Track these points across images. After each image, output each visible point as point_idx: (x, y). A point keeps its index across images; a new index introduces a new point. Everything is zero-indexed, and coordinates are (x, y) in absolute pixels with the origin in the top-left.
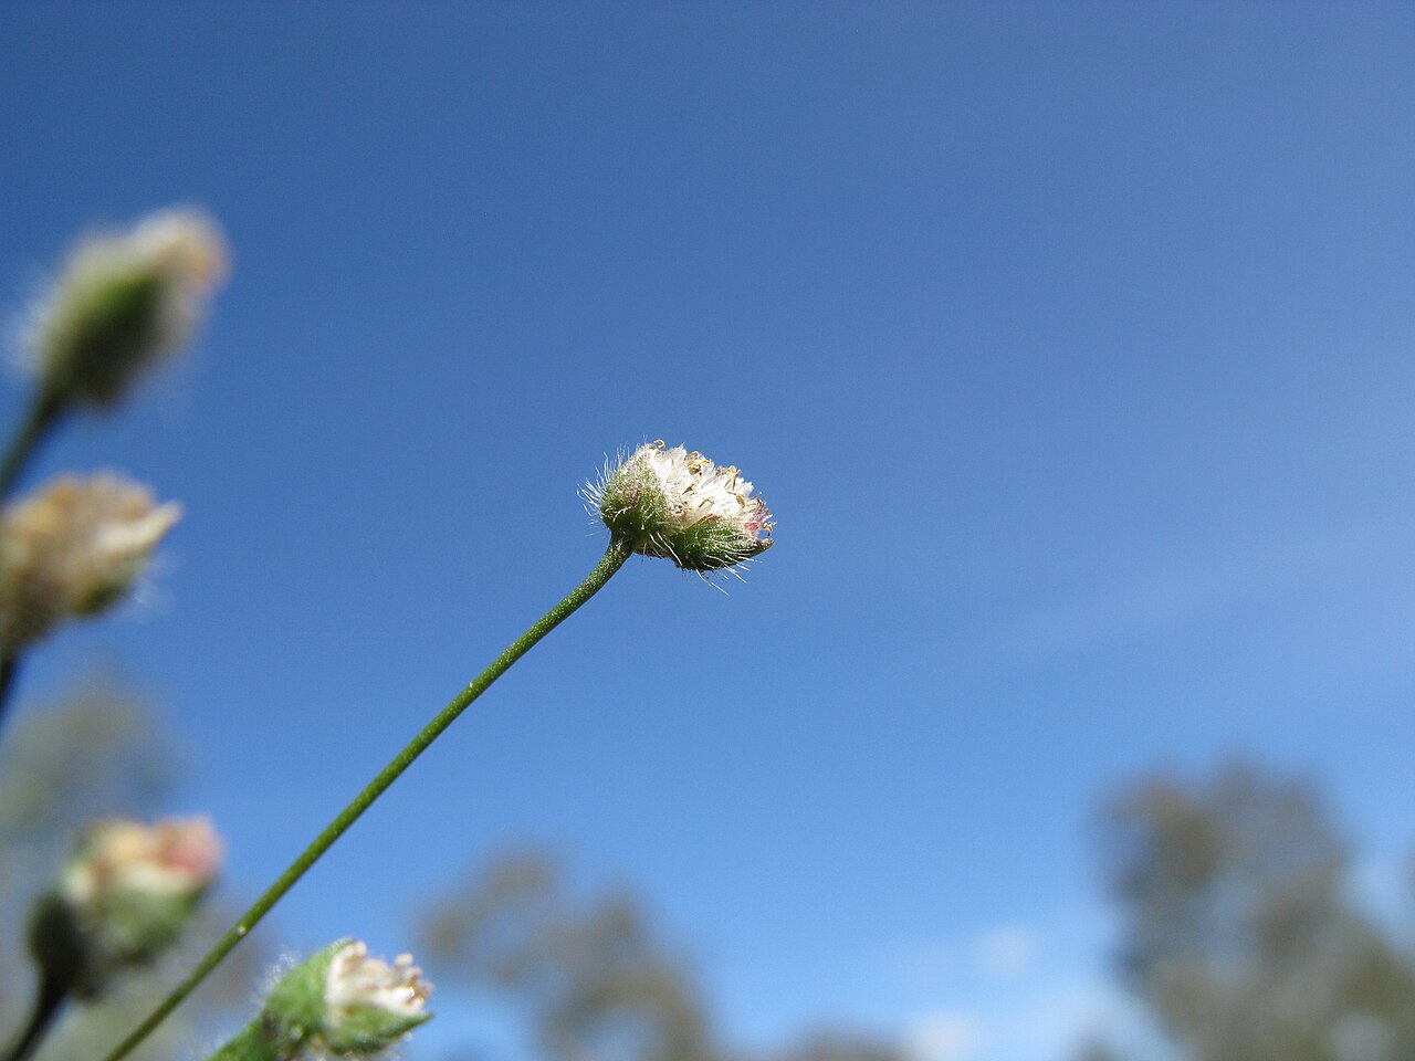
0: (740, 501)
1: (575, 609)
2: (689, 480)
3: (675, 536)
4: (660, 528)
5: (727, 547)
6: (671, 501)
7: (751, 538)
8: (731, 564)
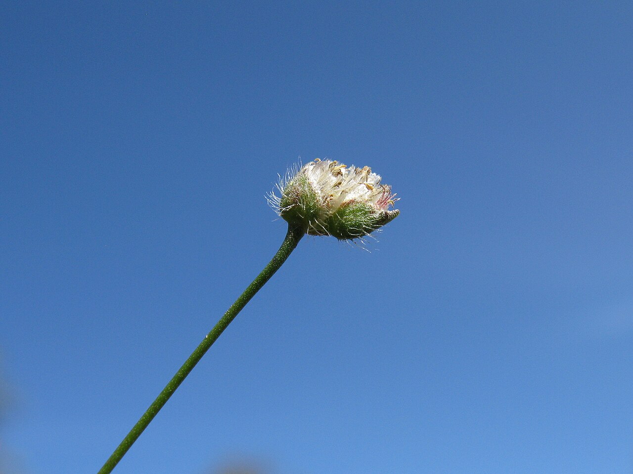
0: (369, 188)
1: (269, 278)
2: (334, 180)
3: (327, 219)
4: (315, 215)
5: (363, 220)
6: (320, 195)
7: (379, 211)
8: (369, 231)
